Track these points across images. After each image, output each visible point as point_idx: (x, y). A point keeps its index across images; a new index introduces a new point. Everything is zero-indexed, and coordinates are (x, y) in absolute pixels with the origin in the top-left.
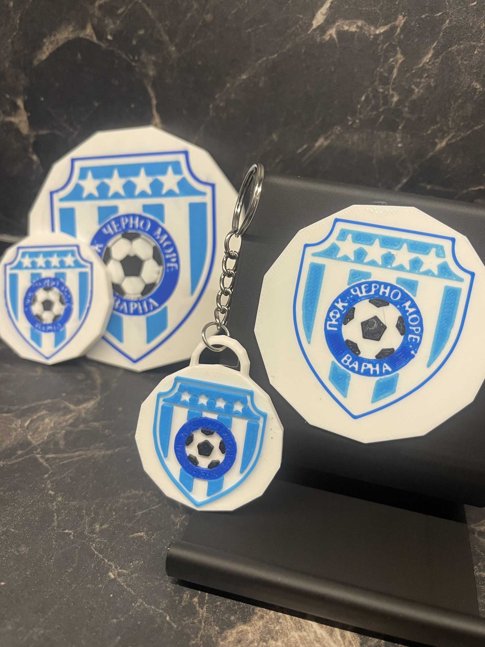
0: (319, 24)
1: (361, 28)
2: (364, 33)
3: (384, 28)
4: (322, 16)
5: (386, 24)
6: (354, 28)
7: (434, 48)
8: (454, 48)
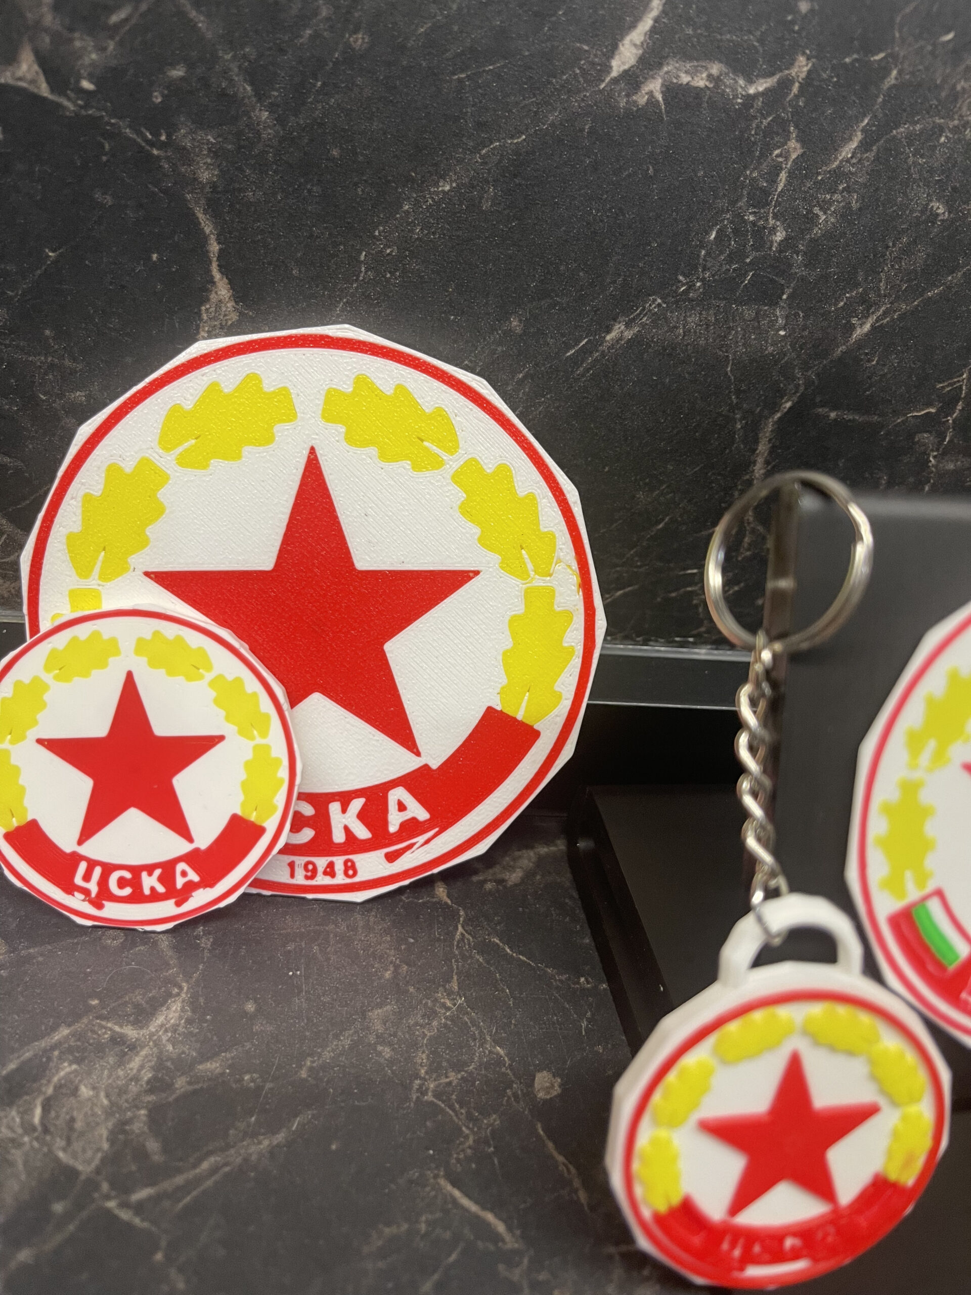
0: (626, 67)
1: (716, 80)
2: (724, 91)
3: (766, 82)
4: (634, 51)
5: (772, 74)
6: (702, 79)
7: (864, 131)
8: (902, 130)
